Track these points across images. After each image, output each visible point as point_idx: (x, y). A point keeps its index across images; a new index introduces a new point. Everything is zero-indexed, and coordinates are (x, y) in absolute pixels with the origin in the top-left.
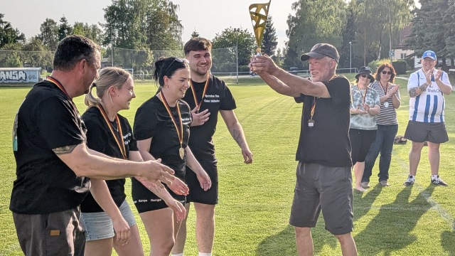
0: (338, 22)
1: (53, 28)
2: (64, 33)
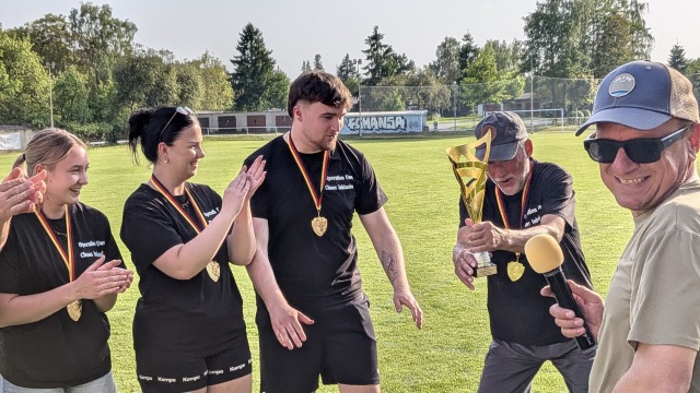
1: (454, 51)
2: (467, 57)
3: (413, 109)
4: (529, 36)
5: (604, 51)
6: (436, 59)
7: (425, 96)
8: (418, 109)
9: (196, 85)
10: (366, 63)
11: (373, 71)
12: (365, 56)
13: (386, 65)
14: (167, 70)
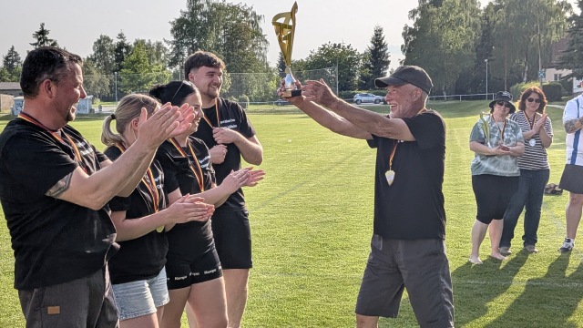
0: (469, 33)
1: (108, 47)
2: (121, 52)
6: (93, 53)
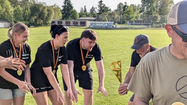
1: (122, 6)
2: (125, 8)
3: (110, 22)
4: (142, 3)
5: (162, 8)
6: (117, 8)
7: (113, 18)
8: (111, 21)
9: (52, 12)
10: (98, 8)
11: (100, 11)
12: (98, 6)
13: (103, 9)
14: (44, 8)
